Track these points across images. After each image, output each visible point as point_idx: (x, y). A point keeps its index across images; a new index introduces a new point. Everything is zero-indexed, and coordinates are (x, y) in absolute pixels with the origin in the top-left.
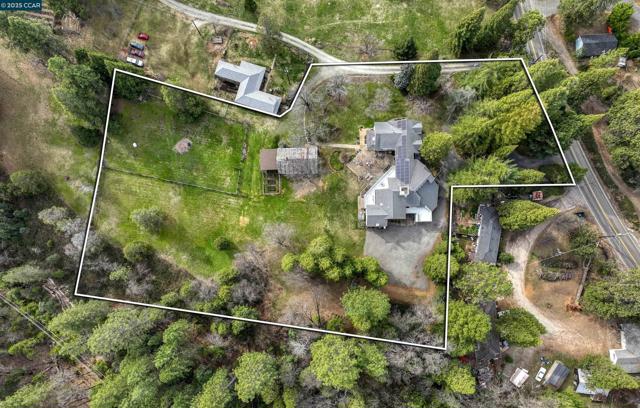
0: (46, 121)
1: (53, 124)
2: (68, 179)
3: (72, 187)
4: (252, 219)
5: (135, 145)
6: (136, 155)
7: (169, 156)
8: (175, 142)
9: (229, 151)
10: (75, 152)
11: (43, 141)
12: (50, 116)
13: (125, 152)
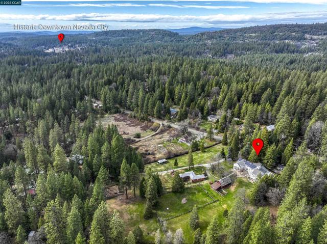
0: (128, 219)
1: (132, 218)
2: (148, 234)
3: (152, 236)
4: (226, 204)
5: (168, 209)
6: (170, 212)
7: (182, 206)
8: (181, 201)
9: (200, 193)
10: (146, 224)
11: (130, 227)
12: (129, 217)
13: (165, 213)
